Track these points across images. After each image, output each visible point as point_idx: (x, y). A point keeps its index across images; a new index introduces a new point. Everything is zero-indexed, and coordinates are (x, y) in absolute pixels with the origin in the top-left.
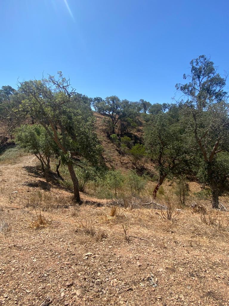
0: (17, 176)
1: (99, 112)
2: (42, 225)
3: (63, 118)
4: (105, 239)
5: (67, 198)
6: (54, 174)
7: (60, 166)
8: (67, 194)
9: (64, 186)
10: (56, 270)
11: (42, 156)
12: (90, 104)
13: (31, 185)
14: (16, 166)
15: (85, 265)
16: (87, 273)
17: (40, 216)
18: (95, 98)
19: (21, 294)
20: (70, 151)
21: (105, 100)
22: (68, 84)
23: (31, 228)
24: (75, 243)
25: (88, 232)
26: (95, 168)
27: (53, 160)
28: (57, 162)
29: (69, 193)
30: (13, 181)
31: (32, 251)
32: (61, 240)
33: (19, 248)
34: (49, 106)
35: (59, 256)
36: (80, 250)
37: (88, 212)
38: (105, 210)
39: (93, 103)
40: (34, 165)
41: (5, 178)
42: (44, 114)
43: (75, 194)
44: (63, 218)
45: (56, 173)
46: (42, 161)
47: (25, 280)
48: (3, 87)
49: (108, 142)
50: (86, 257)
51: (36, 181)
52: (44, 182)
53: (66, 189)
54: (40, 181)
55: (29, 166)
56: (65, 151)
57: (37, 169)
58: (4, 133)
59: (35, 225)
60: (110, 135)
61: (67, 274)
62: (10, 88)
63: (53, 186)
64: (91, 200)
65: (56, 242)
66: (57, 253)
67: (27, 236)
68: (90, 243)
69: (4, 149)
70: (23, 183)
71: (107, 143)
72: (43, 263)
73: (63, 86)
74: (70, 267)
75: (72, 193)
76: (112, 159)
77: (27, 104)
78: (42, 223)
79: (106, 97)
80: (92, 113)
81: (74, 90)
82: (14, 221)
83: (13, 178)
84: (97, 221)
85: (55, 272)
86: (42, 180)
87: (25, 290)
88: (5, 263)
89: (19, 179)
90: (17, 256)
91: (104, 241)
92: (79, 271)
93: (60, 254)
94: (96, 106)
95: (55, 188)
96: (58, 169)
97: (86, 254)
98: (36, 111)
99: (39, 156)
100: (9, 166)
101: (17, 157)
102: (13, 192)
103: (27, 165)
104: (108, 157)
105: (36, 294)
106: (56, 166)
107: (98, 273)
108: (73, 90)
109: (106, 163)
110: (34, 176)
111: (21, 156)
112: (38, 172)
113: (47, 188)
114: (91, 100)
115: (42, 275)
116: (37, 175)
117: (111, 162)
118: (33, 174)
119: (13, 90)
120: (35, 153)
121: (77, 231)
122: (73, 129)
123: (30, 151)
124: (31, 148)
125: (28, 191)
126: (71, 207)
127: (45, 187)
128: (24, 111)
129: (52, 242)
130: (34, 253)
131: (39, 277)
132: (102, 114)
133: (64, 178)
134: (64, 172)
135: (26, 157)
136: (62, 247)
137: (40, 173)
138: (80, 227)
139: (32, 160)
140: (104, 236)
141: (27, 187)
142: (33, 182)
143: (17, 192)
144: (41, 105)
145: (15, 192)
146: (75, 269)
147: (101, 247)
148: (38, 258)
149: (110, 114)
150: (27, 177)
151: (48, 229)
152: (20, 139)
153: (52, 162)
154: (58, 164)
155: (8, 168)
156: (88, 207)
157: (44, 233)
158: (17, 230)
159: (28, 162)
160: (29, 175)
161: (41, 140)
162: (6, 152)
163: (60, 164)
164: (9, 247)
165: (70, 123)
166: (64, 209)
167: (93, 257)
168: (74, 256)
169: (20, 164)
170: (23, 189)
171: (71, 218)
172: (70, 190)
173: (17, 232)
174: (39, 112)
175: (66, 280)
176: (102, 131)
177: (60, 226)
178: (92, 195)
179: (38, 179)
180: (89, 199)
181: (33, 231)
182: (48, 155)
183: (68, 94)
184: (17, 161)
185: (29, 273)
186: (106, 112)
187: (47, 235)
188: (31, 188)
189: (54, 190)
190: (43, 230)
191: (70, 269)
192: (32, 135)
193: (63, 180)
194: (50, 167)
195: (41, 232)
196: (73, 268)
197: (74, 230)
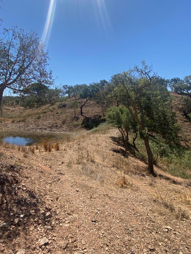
0: (106, 143)
1: (176, 92)
2: (125, 186)
3: (143, 99)
4: (186, 219)
5: (142, 167)
6: (131, 145)
7: (136, 140)
8: (142, 164)
9: (139, 156)
10: (139, 229)
11: (124, 130)
12: (167, 85)
13: (115, 151)
14: (106, 135)
15: (165, 237)
16: (168, 246)
17: (124, 177)
18: (172, 79)
19: (113, 236)
20: (147, 127)
21: (183, 79)
22: (151, 70)
23: (117, 185)
24: (154, 211)
25: (166, 206)
26: (168, 145)
27: (131, 133)
28: (134, 135)
29: (143, 164)
30: (104, 146)
31: (119, 204)
32: (141, 204)
33: (110, 198)
34: (132, 90)
35: (140, 218)
36: (159, 220)
37: (165, 186)
38: (183, 189)
39: (170, 84)
40: (117, 136)
41: (99, 143)
42: (129, 97)
43: (149, 165)
44: (141, 185)
45: (133, 144)
46: (123, 134)
47: (115, 226)
48: (101, 81)
49: (185, 121)
50: (166, 230)
51: (118, 149)
52: (123, 150)
53: (141, 159)
54: (121, 149)
55: (114, 136)
56: (142, 127)
57: (119, 140)
58: (99, 112)
59: (120, 184)
60: (188, 113)
61: (149, 238)
62: (105, 81)
63: (130, 155)
64: (165, 175)
65: (137, 204)
66: (138, 214)
67: (115, 190)
68: (169, 218)
69: (99, 123)
70: (110, 149)
71: (183, 121)
72: (128, 218)
73: (146, 73)
74: (151, 233)
75: (146, 163)
76: (188, 139)
77: (117, 91)
78: (125, 183)
79: (185, 77)
80: (168, 93)
81: (156, 74)
82: (106, 175)
83: (104, 144)
84: (176, 198)
85: (138, 231)
86: (122, 148)
87: (115, 234)
88: (101, 206)
89: (108, 145)
90: (109, 204)
91: (184, 222)
92: (160, 241)
93: (141, 216)
94: (173, 86)
95: (132, 157)
96: (135, 142)
97: (166, 227)
98: (123, 95)
99: (121, 130)
100: (102, 135)
101: (106, 129)
102: (104, 154)
103: (112, 136)
104: (184, 136)
105: (124, 242)
106: (132, 139)
107: (180, 251)
108: (154, 74)
109: (181, 142)
110: (117, 145)
111: (109, 129)
112: (119, 141)
113: (126, 155)
114: (168, 81)
115: (128, 228)
116: (119, 144)
117: (187, 141)
118: (116, 143)
119: (107, 82)
120: (119, 127)
121: (155, 201)
122: (151, 109)
123: (116, 126)
124: (116, 123)
125: (113, 155)
126: (147, 177)
127: (124, 154)
128: (114, 96)
129: (134, 203)
130: (121, 207)
131: (126, 229)
132: (179, 94)
133: (139, 150)
134: (139, 145)
135: (112, 130)
136: (142, 210)
137: (121, 142)
138: (158, 198)
139: (116, 132)
140: (185, 216)
141: (112, 152)
142: (116, 149)
143: (106, 154)
144: (127, 91)
145: (105, 154)
146: (156, 236)
147: (181, 226)
148: (124, 212)
149: (189, 93)
150: (113, 144)
151: (129, 190)
152: (110, 117)
153: (130, 135)
154: (135, 137)
155: (101, 137)
156: (163, 181)
157: (126, 192)
158: (108, 183)
159: (113, 134)
160: (113, 143)
161: (124, 117)
162: (100, 126)
163: (136, 137)
164: (104, 195)
165: (148, 103)
166: (142, 177)
167: (173, 233)
168: (154, 223)
169: (108, 135)
170: (110, 153)
171: (148, 187)
172: (144, 161)
173: (108, 185)
174: (126, 96)
175: (148, 243)
176: (178, 110)
177: (140, 191)
178: (165, 170)
179: (120, 147)
180: (162, 173)
181: (119, 188)
182: (127, 129)
183: (150, 78)
184: (106, 132)
185: (118, 221)
186: (184, 90)
187: (129, 194)
188: (115, 153)
189: (131, 158)
190: (126, 190)
191: (151, 234)
192: (118, 114)
193: (138, 151)
194: (128, 139)
195: (125, 191)
196: (154, 235)
197: (152, 199)
